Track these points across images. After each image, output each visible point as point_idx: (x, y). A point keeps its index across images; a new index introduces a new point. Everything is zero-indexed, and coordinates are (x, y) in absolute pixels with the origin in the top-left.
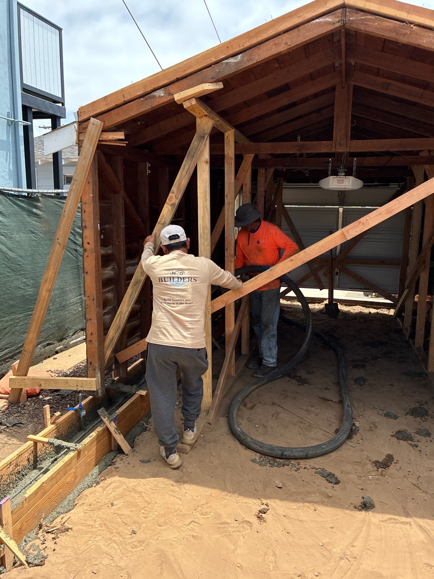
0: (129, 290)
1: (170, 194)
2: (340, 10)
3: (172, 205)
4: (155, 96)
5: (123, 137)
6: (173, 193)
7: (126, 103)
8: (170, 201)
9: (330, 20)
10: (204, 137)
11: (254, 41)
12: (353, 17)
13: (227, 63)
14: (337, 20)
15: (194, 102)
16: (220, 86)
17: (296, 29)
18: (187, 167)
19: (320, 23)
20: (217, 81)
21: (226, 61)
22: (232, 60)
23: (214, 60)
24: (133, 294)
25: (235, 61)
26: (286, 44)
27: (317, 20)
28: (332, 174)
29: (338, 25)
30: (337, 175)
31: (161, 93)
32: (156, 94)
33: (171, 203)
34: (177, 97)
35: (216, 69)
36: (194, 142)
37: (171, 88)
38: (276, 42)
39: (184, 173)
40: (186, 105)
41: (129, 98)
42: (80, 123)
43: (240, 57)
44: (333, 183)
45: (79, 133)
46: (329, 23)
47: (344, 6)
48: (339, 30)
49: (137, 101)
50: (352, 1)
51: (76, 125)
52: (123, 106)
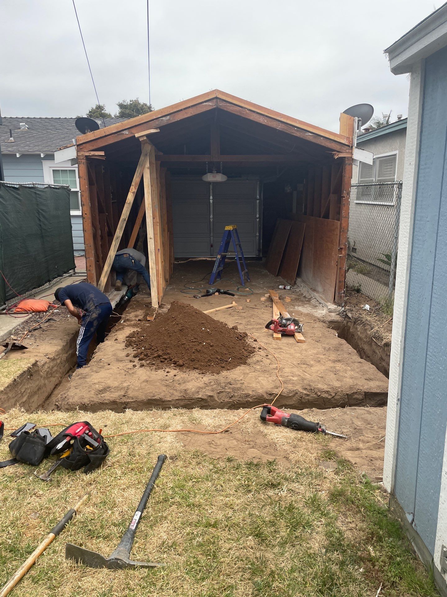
1: (131, 187)
2: (215, 100)
3: (133, 193)
4: (123, 134)
5: (104, 154)
6: (133, 186)
7: (106, 136)
8: (131, 190)
9: (211, 104)
10: (147, 156)
11: (175, 110)
12: (221, 104)
13: (162, 120)
14: (214, 104)
15: (145, 138)
16: (158, 131)
17: (195, 107)
18: (139, 171)
19: (206, 105)
20: (156, 128)
21: (161, 119)
22: (164, 118)
23: (155, 117)
24: (116, 244)
25: (166, 119)
26: (191, 113)
28: (209, 172)
29: (214, 107)
31: (126, 132)
32: (124, 132)
33: (132, 191)
34: (137, 135)
35: (157, 122)
36: (142, 158)
37: (133, 130)
38: (186, 112)
39: (138, 175)
40: (141, 139)
41: (108, 133)
42: (78, 146)
43: (168, 117)
44: (210, 178)
45: (78, 151)
46: (211, 106)
47: (216, 98)
48: (214, 109)
49: (113, 135)
50: (220, 96)
51: (76, 147)
52: (105, 138)
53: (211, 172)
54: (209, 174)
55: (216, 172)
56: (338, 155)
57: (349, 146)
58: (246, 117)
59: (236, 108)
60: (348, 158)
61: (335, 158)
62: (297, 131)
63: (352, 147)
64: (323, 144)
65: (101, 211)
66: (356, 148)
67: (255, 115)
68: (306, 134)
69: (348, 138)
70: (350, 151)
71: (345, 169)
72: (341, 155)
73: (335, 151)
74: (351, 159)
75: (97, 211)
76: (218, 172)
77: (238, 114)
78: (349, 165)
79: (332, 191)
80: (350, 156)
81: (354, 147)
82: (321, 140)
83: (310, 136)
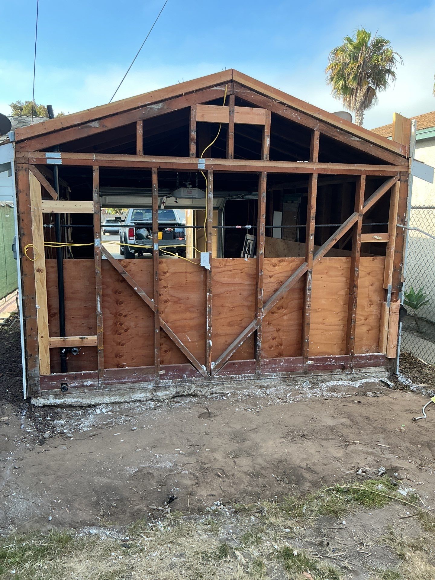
2: (230, 84)
4: (91, 127)
7: (63, 129)
9: (224, 89)
11: (171, 95)
12: (239, 91)
14: (229, 90)
19: (217, 90)
21: (150, 106)
22: (154, 106)
23: (141, 104)
25: (158, 107)
26: (195, 100)
27: (215, 88)
29: (229, 93)
31: (96, 124)
32: (93, 124)
35: (143, 111)
37: (106, 122)
41: (67, 125)
42: (17, 143)
43: (161, 105)
45: (17, 151)
47: (232, 81)
49: (74, 128)
50: (237, 79)
51: (14, 144)
52: (61, 132)
57: (405, 157)
59: (260, 98)
60: (403, 172)
62: (340, 133)
63: (408, 159)
64: (373, 154)
67: (284, 107)
68: (352, 138)
69: (404, 147)
70: (406, 164)
74: (407, 175)
77: (262, 105)
78: (405, 182)
80: (407, 170)
81: (412, 159)
82: (370, 147)
83: (357, 141)
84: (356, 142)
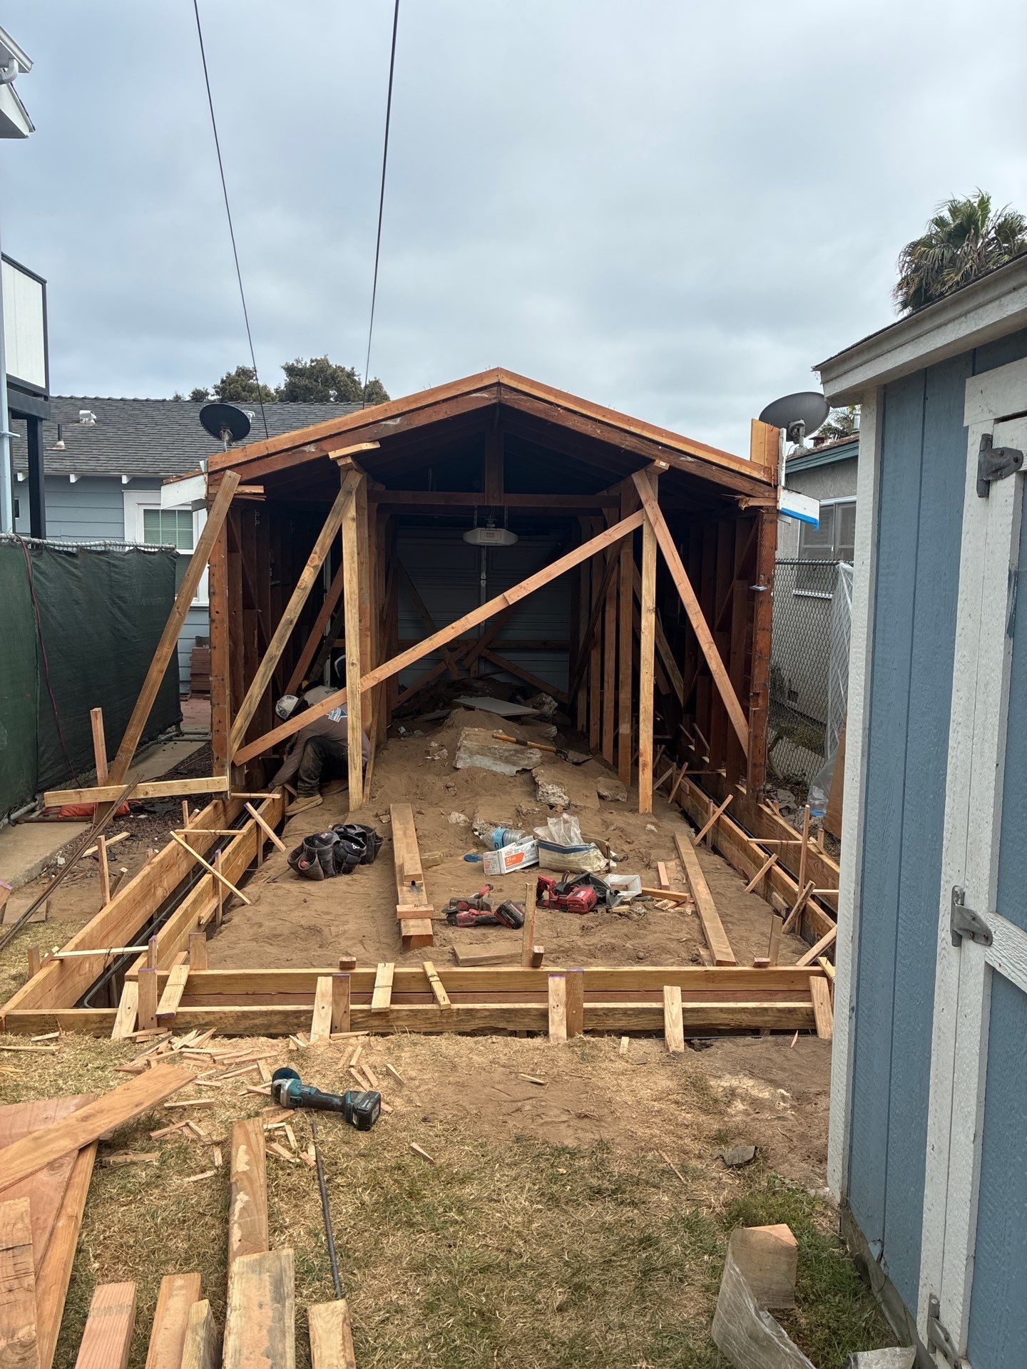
0: (262, 669)
1: (312, 555)
2: (496, 388)
3: (315, 567)
4: (304, 451)
5: (262, 492)
6: (316, 553)
7: (269, 455)
8: (312, 562)
9: (487, 396)
10: (351, 493)
11: (414, 406)
12: (507, 397)
13: (385, 425)
14: (494, 396)
15: (349, 460)
16: (377, 446)
17: (455, 400)
18: (332, 524)
19: (477, 397)
20: (373, 441)
21: (384, 423)
22: (390, 422)
23: (371, 420)
24: (267, 673)
25: (394, 423)
26: (445, 413)
27: (474, 395)
28: (479, 526)
29: (494, 401)
30: (486, 527)
31: (312, 448)
32: (307, 448)
33: (314, 564)
34: (332, 455)
35: (375, 429)
36: (340, 498)
37: (325, 445)
38: (436, 410)
39: (329, 531)
40: (340, 463)
41: (274, 451)
42: (210, 474)
43: (398, 420)
44: (481, 537)
45: (209, 485)
46: (486, 399)
47: (499, 384)
48: (494, 405)
49: (283, 454)
50: (505, 381)
51: (206, 476)
52: (266, 459)
53: (483, 524)
54: (479, 529)
55: (494, 525)
56: (746, 502)
57: (769, 485)
58: (560, 423)
59: (538, 405)
60: (767, 508)
61: (740, 509)
62: (664, 452)
63: (776, 487)
64: (716, 480)
65: (248, 605)
66: (784, 488)
67: (576, 417)
68: (682, 458)
69: (766, 469)
70: (773, 495)
71: (762, 530)
72: (753, 503)
73: (741, 493)
74: (775, 512)
75: (240, 605)
76: (499, 525)
77: (543, 416)
78: (771, 522)
79: (736, 573)
80: (773, 504)
81: (779, 487)
82: (712, 470)
83: (691, 462)
84: (688, 464)
